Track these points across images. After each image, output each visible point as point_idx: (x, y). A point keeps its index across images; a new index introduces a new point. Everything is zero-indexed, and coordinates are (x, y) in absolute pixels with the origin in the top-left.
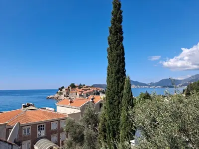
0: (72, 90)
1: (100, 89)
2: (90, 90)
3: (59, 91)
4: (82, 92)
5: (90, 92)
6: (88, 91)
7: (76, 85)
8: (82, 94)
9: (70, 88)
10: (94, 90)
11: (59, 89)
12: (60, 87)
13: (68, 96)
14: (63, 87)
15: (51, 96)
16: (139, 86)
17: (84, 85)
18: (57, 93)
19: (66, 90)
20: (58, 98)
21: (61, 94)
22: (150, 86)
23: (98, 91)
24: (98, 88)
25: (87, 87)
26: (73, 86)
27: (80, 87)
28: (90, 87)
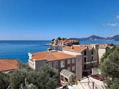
0: (59, 41)
1: (76, 41)
2: (69, 41)
3: (52, 42)
4: (65, 42)
5: (69, 43)
6: (68, 42)
7: (61, 38)
8: (65, 44)
9: (58, 40)
10: (72, 42)
11: (52, 40)
12: (53, 39)
13: (57, 45)
14: (54, 40)
15: (48, 44)
16: (99, 40)
17: (66, 39)
18: (51, 42)
19: (56, 41)
20: (51, 45)
21: (53, 43)
22: (107, 39)
23: (74, 42)
24: (74, 40)
25: (68, 40)
26: (60, 39)
27: (63, 39)
28: (69, 39)
